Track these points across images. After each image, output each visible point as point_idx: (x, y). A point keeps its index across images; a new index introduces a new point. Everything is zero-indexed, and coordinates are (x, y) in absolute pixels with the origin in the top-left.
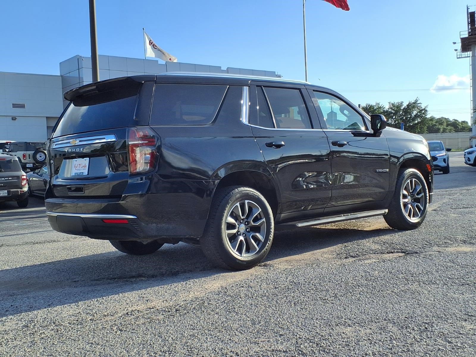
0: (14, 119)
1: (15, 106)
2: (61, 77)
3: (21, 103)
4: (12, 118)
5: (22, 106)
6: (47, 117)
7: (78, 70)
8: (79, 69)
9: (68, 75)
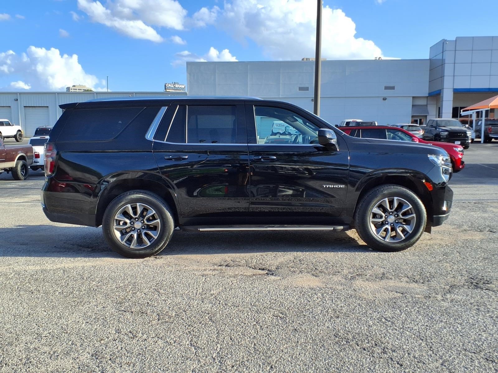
0: (385, 99)
1: (387, 88)
2: (429, 61)
3: (391, 85)
4: (383, 98)
5: (393, 88)
6: (413, 97)
7: (442, 54)
8: (443, 52)
9: (435, 58)
